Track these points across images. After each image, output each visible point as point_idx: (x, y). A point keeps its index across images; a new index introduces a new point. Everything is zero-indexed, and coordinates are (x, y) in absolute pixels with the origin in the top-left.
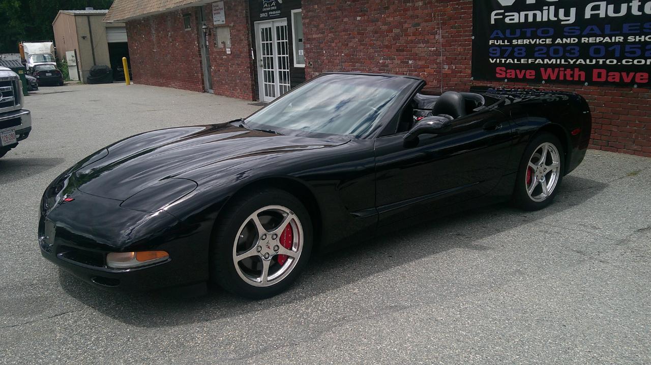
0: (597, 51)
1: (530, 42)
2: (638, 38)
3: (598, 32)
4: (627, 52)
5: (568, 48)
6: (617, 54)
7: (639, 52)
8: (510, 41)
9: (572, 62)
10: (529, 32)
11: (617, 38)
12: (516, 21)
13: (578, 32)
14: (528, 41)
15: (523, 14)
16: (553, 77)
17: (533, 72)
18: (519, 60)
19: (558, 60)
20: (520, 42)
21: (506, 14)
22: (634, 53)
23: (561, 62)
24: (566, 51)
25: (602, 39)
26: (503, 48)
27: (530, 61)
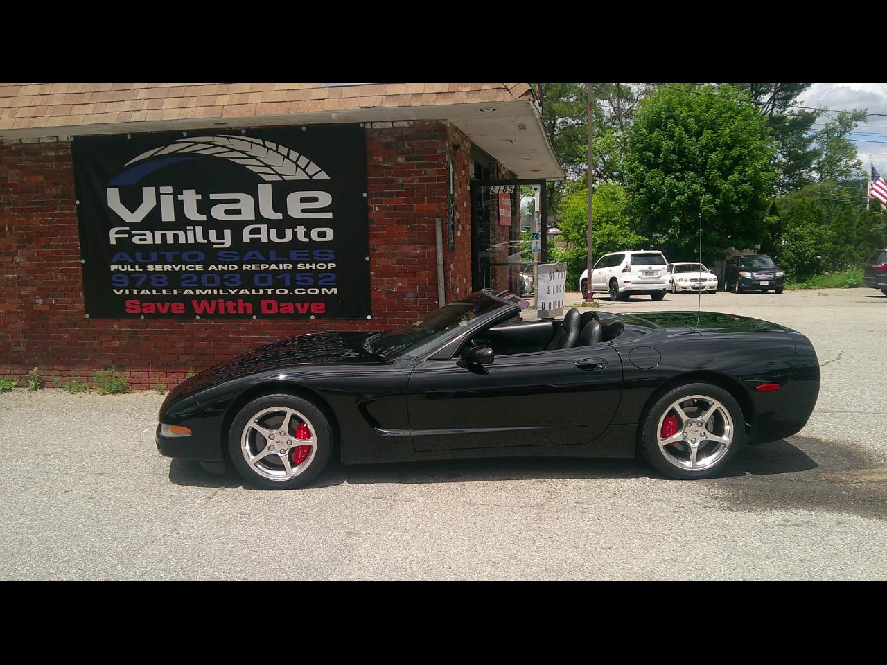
0: (263, 280)
1: (172, 268)
2: (308, 266)
3: (263, 259)
4: (298, 281)
5: (226, 276)
6: (288, 283)
7: (311, 281)
8: (143, 266)
9: (233, 293)
10: (169, 256)
11: (285, 265)
12: (150, 241)
13: (237, 258)
14: (170, 267)
15: (158, 234)
16: (211, 311)
17: (182, 306)
18: (159, 290)
19: (215, 291)
20: (158, 268)
21: (133, 232)
22: (307, 281)
23: (218, 292)
24: (224, 280)
25: (267, 266)
26: (132, 276)
27: (175, 292)
